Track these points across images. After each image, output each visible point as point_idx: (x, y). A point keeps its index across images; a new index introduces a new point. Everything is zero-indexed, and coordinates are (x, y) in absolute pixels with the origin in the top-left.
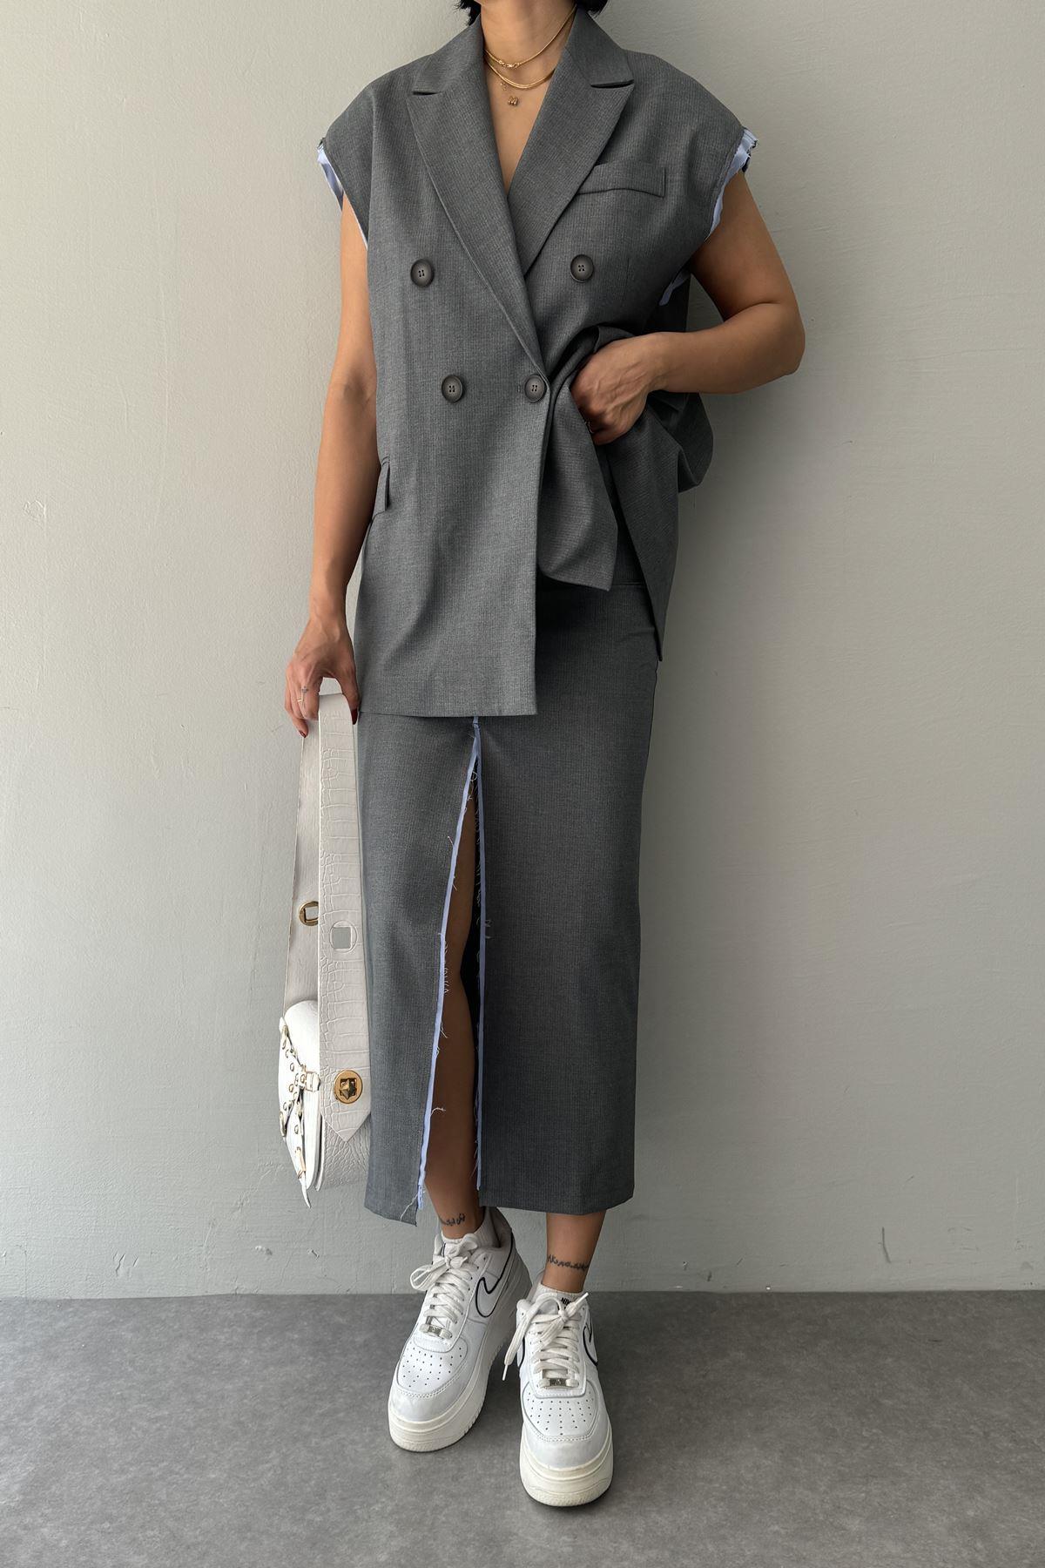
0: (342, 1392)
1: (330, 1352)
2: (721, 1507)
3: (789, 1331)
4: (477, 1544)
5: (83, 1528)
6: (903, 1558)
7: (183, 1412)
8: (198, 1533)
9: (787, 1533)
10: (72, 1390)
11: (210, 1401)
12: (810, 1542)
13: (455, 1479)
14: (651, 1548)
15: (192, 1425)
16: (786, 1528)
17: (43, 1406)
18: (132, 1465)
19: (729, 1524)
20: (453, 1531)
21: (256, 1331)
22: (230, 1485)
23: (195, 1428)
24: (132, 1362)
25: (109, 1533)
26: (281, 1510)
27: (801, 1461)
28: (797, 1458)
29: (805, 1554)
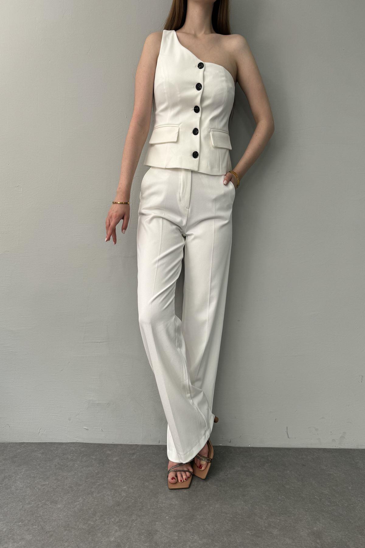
0: (107, 477)
1: (104, 463)
3: (256, 460)
4: (145, 534)
5: (12, 524)
7: (53, 483)
8: (50, 527)
9: (252, 534)
10: (18, 474)
11: (62, 479)
13: (140, 510)
15: (55, 487)
16: (251, 532)
17: (7, 479)
18: (33, 501)
19: (232, 530)
20: (137, 529)
21: (81, 455)
22: (64, 510)
23: (55, 489)
24: (39, 464)
25: (20, 526)
26: (80, 520)
27: (258, 507)
28: (256, 506)
29: (258, 542)
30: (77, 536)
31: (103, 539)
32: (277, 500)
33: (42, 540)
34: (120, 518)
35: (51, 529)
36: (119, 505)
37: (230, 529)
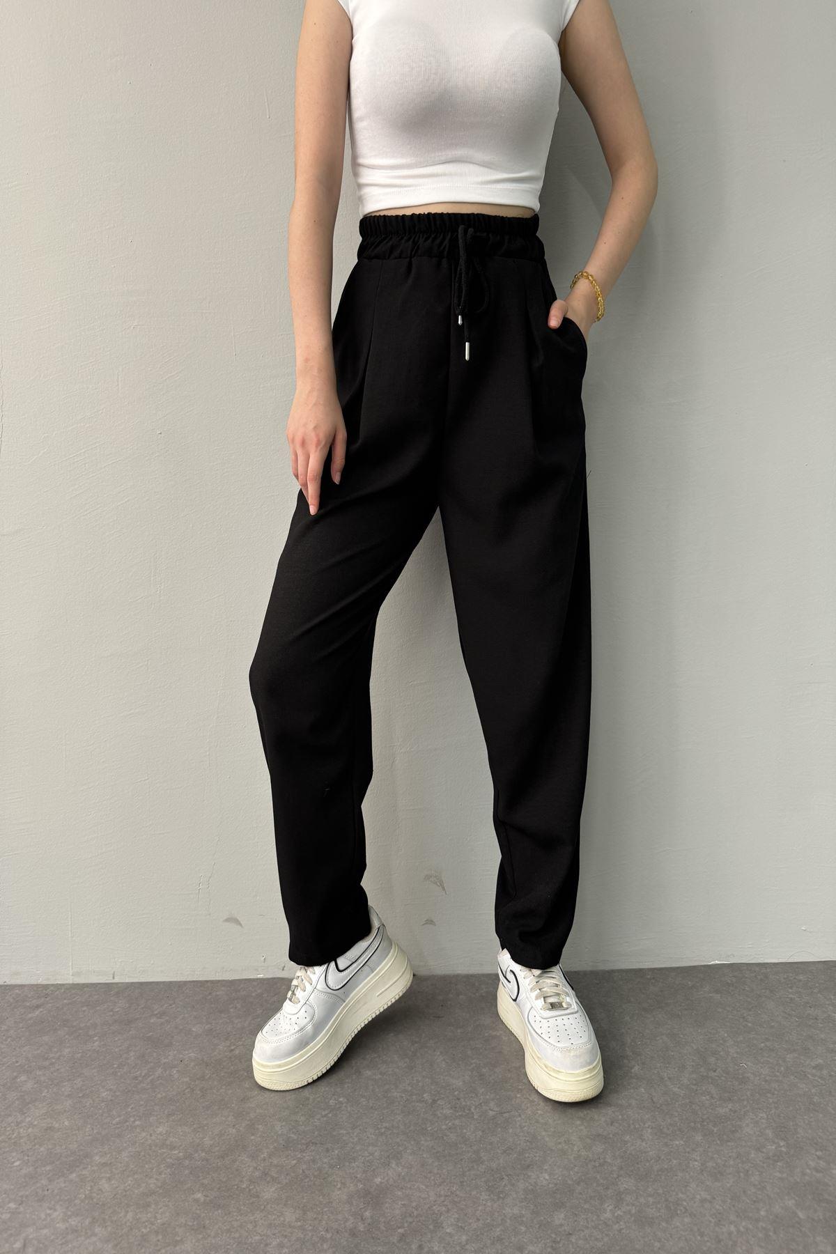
2: (165, 1174)
6: (290, 1226)
12: (220, 1211)
14: (77, 1215)
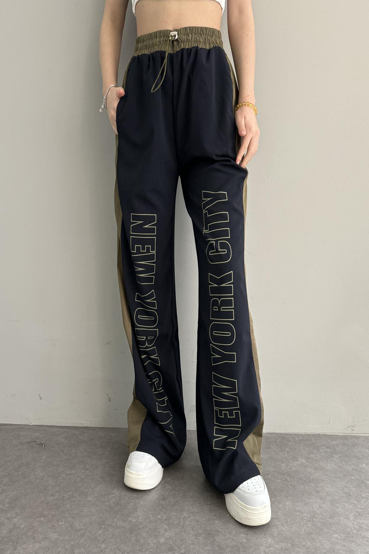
30: (116, 536)
31: (150, 540)
32: (361, 498)
33: (72, 540)
34: (167, 515)
35: (82, 527)
36: (164, 499)
37: (312, 532)
